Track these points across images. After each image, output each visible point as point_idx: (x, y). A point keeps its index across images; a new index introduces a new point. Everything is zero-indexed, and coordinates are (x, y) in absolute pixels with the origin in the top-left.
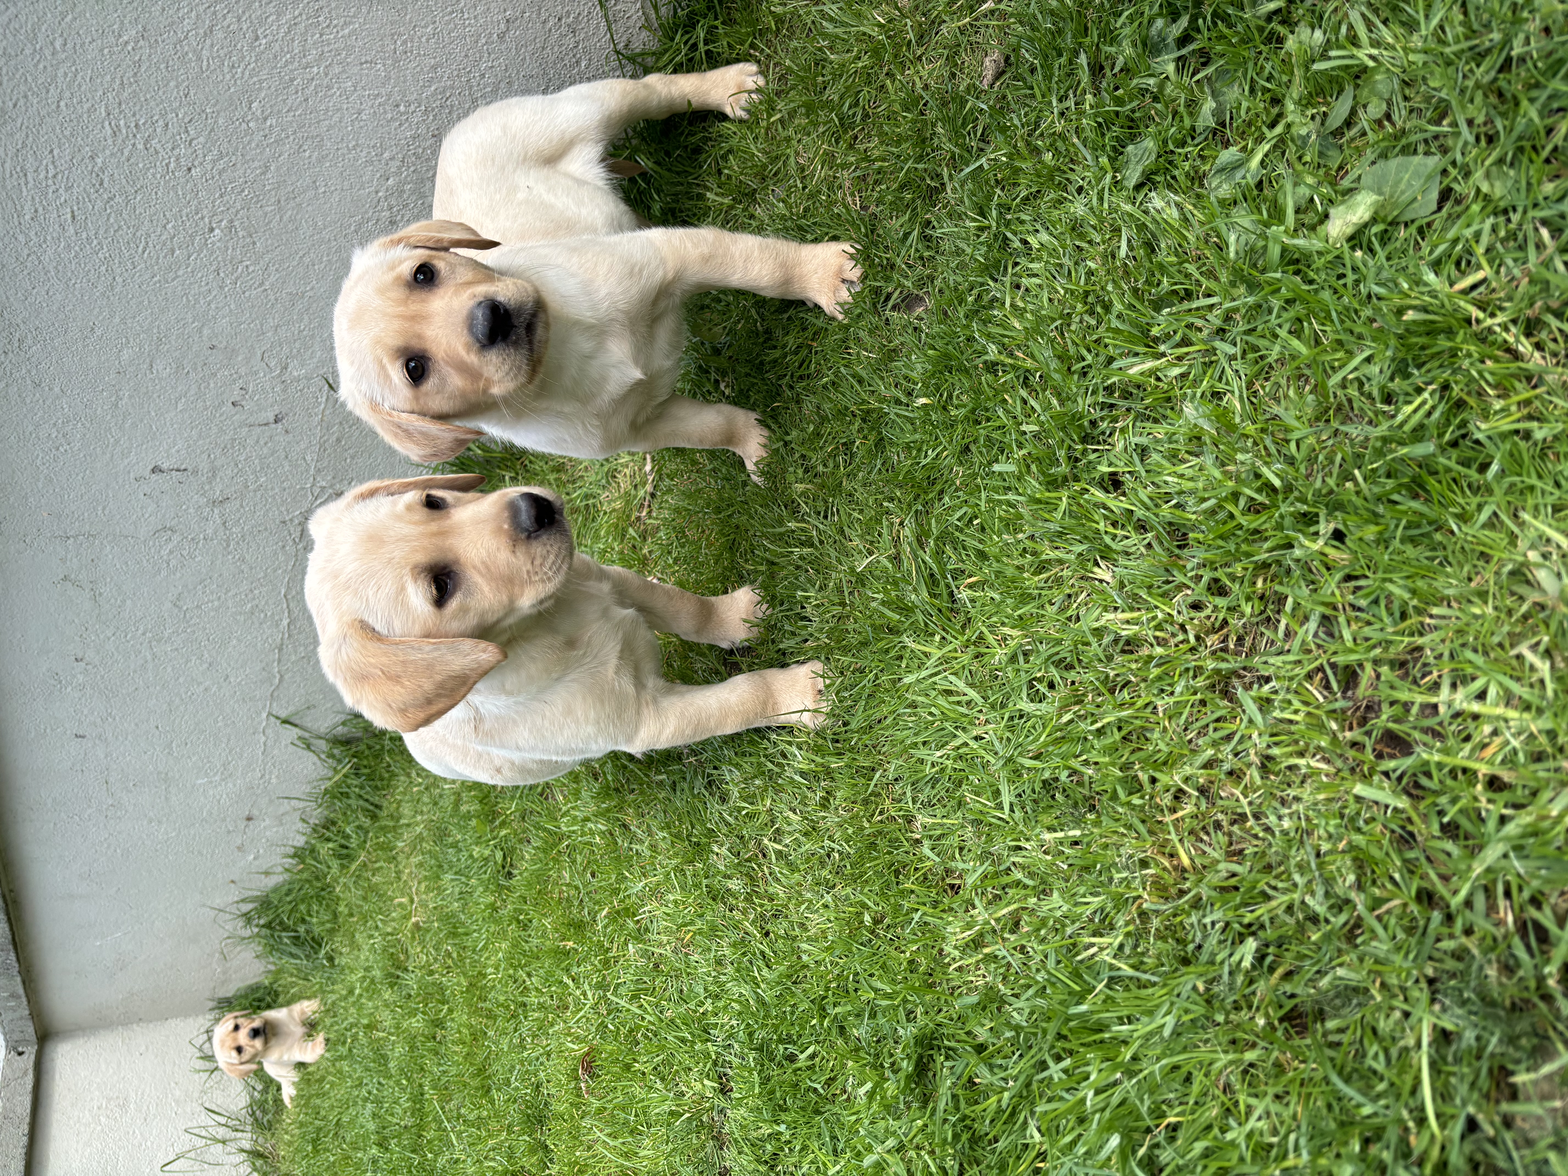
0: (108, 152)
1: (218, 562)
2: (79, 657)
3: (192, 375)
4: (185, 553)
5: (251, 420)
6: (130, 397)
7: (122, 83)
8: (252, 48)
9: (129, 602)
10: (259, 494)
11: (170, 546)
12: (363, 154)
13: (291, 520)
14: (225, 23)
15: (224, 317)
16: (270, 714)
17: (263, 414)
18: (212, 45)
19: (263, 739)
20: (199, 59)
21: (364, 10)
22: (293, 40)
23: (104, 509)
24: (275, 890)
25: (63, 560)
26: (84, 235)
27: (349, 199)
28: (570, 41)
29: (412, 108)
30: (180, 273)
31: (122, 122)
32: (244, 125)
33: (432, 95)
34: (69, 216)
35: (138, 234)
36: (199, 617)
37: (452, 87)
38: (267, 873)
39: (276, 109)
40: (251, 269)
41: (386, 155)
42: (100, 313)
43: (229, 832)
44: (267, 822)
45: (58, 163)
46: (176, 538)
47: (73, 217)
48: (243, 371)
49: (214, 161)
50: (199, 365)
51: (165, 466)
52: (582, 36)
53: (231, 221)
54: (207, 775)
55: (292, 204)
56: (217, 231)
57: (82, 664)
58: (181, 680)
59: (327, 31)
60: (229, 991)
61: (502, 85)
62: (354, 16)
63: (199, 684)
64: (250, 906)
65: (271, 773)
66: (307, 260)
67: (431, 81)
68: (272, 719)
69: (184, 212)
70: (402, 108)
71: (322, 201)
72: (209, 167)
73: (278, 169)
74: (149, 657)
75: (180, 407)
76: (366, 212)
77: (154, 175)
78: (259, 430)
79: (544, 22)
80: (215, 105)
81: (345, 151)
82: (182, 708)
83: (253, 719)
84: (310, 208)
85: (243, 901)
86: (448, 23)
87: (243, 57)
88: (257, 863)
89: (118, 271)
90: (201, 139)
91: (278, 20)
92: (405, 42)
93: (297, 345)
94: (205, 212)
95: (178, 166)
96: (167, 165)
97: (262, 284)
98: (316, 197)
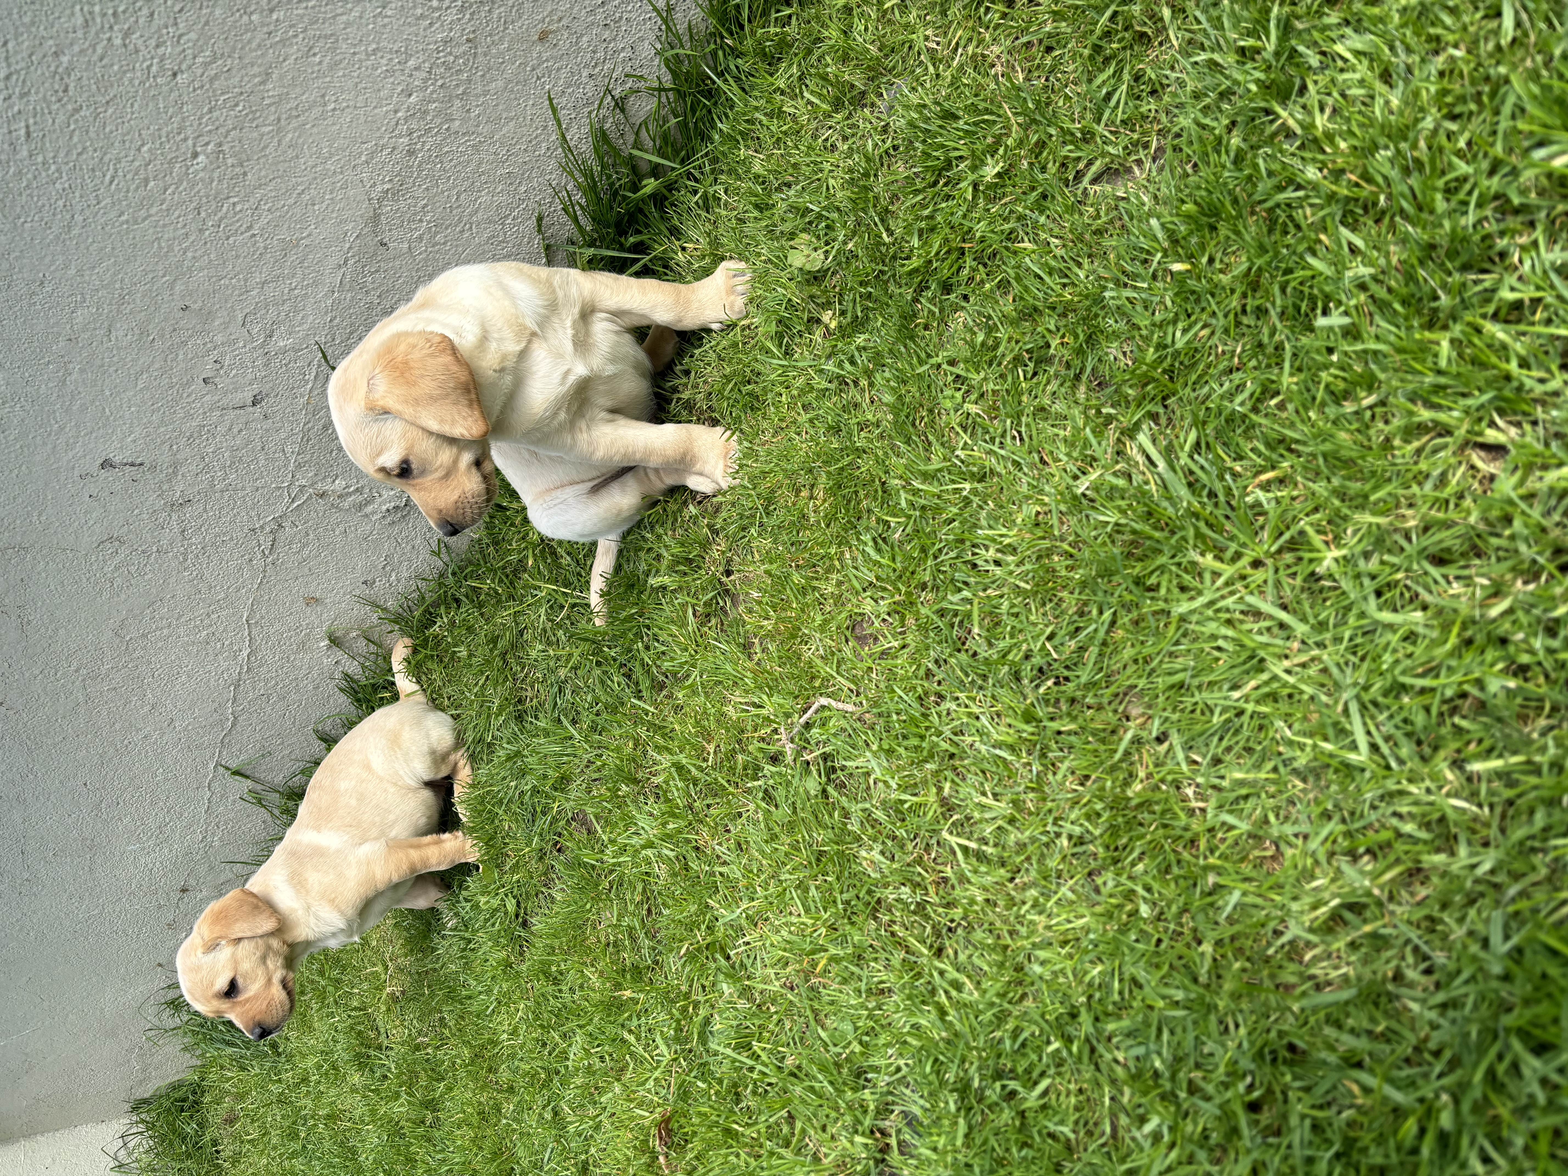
0: (76, 48)
3: (158, 344)
4: (133, 569)
5: (225, 401)
6: (82, 371)
9: (62, 632)
10: (226, 495)
11: (116, 560)
12: (384, 61)
13: (262, 527)
15: (201, 269)
16: (218, 764)
17: (240, 395)
19: (208, 794)
23: (40, 515)
26: (40, 159)
30: (153, 211)
32: (245, 18)
34: (23, 132)
35: (106, 159)
36: (144, 648)
40: (238, 208)
41: (412, 63)
42: (53, 262)
43: (159, 905)
44: (204, 893)
45: (12, 60)
46: (123, 552)
47: (28, 134)
48: (219, 339)
49: (206, 65)
50: (168, 330)
51: (117, 460)
53: (220, 145)
54: (139, 840)
55: (294, 123)
56: (201, 158)
58: (117, 726)
60: (148, 1090)
63: (138, 730)
65: (213, 835)
66: (306, 198)
68: (221, 770)
69: (164, 133)
71: (329, 121)
72: (200, 71)
73: (281, 78)
74: (81, 699)
75: (140, 385)
77: (131, 80)
78: (233, 414)
81: (363, 57)
82: (116, 761)
83: (198, 771)
84: (315, 130)
89: (79, 207)
90: (193, 36)
93: (286, 307)
94: (189, 130)
95: (162, 68)
96: (149, 67)
97: (250, 228)
98: (323, 116)
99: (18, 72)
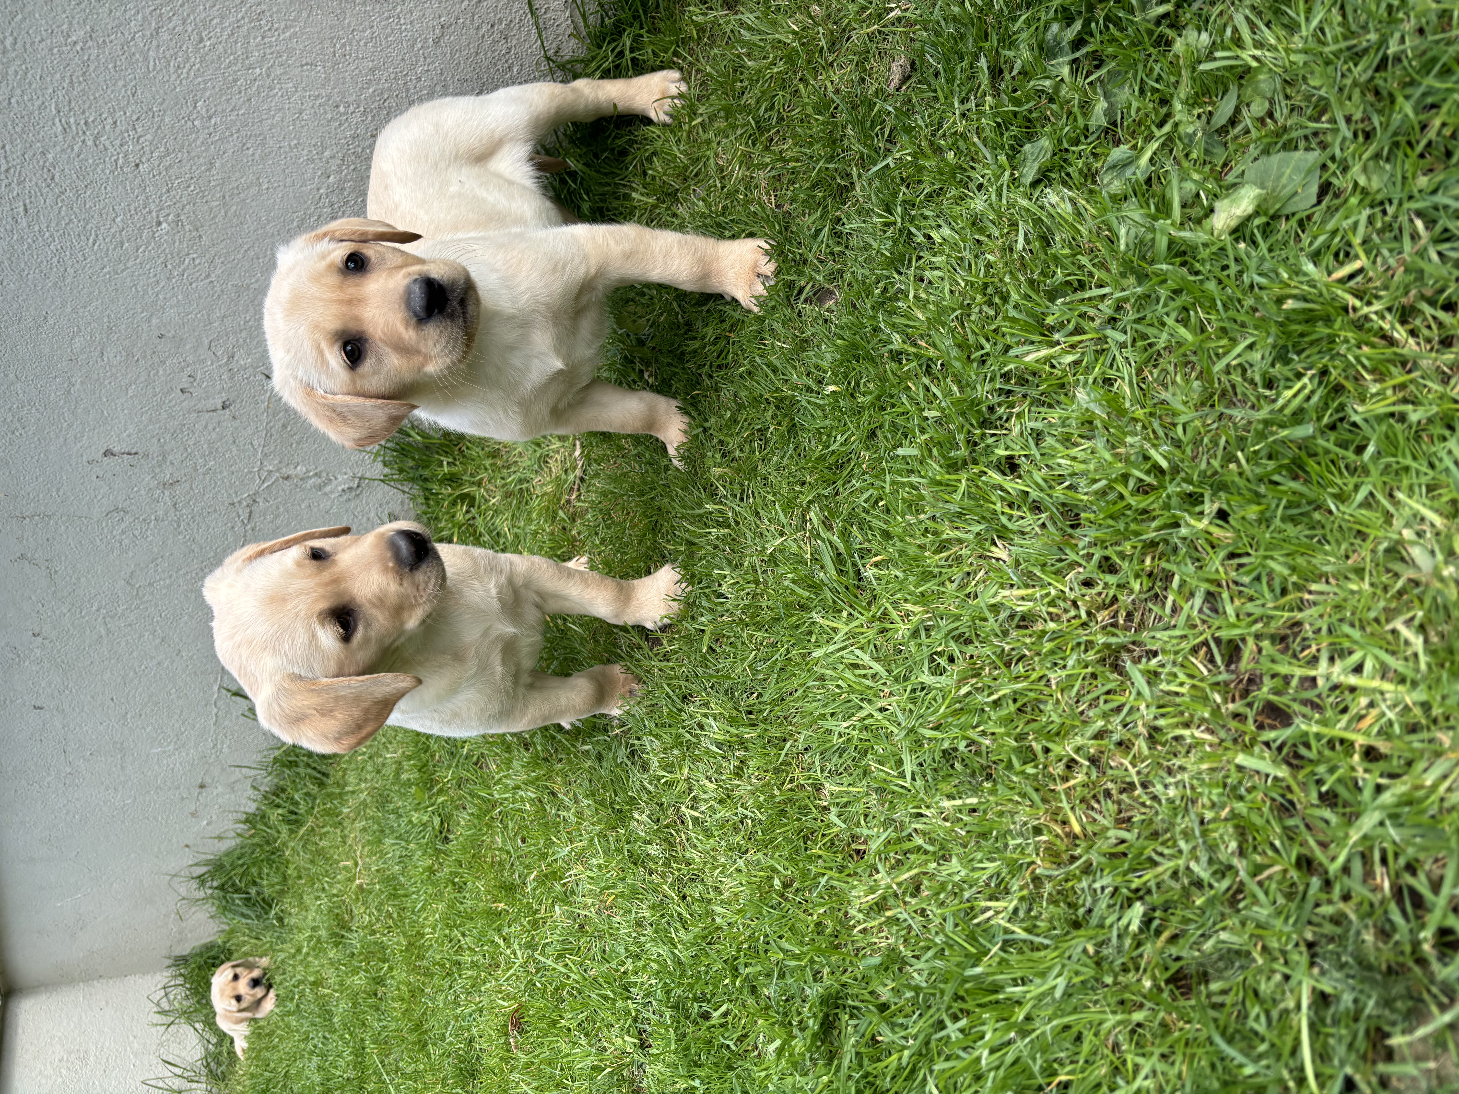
0: (58, 149)
1: (170, 542)
2: (37, 631)
3: (142, 362)
4: (137, 533)
5: (199, 406)
6: (82, 383)
7: (71, 82)
8: (197, 50)
9: (83, 580)
10: (208, 477)
11: (123, 526)
12: (305, 152)
13: (240, 502)
14: (171, 26)
15: (172, 307)
16: (221, 687)
17: (211, 401)
18: (158, 46)
19: (215, 710)
20: (146, 59)
21: (304, 14)
22: (236, 42)
23: (58, 490)
24: (228, 854)
25: (20, 539)
26: (37, 228)
27: (291, 195)
28: (502, 46)
29: (352, 108)
30: (130, 264)
31: (72, 120)
32: (190, 123)
33: (371, 97)
34: (22, 209)
35: (88, 227)
36: (152, 593)
37: (390, 89)
38: (220, 838)
39: (220, 108)
40: (197, 262)
41: (327, 153)
42: (52, 303)
43: (183, 799)
44: (220, 789)
45: (10, 158)
46: (129, 519)
47: (26, 210)
48: (190, 359)
49: (161, 158)
50: (149, 352)
51: (116, 450)
52: (514, 42)
53: (179, 215)
54: (160, 745)
55: (236, 199)
56: (164, 225)
57: (39, 639)
58: (135, 654)
59: (269, 34)
60: (185, 949)
61: (438, 88)
62: (294, 20)
63: (152, 658)
64: (203, 869)
65: (222, 743)
66: (252, 253)
67: (369, 83)
68: (224, 692)
69: (132, 208)
70: (342, 109)
71: (265, 197)
72: (157, 163)
73: (223, 165)
74: (103, 633)
75: (130, 393)
76: (308, 208)
77: (103, 171)
78: (207, 416)
79: (478, 28)
80: (161, 104)
81: (287, 149)
82: (136, 682)
83: (205, 692)
84: (254, 204)
85: (196, 865)
86: (385, 27)
87: (188, 59)
88: (210, 828)
89: (70, 263)
90: (149, 137)
91: (221, 23)
92: (344, 45)
93: (244, 335)
94: (152, 206)
95: (127, 162)
96: (116, 161)
97: (208, 276)
98: (259, 193)
99: (15, 166)
